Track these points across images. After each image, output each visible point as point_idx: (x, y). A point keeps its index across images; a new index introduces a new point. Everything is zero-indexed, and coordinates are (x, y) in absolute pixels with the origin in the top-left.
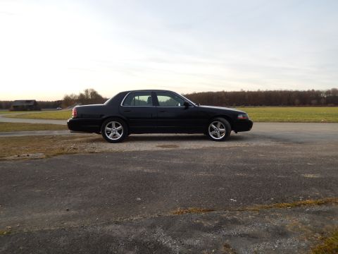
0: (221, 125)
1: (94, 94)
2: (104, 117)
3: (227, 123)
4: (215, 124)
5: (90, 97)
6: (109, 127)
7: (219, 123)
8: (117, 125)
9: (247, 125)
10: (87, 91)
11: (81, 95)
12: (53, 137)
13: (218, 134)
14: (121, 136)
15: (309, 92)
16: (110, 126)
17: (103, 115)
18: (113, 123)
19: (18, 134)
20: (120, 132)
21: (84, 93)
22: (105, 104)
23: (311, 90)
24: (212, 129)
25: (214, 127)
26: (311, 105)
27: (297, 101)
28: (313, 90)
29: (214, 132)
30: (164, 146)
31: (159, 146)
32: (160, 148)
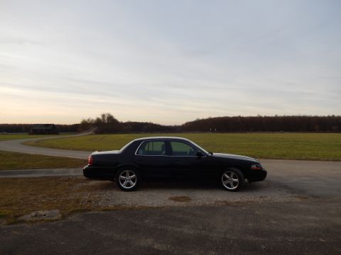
0: (234, 175)
1: (110, 118)
2: (119, 166)
3: (240, 173)
4: (229, 174)
5: (106, 121)
6: (123, 175)
8: (131, 174)
10: (103, 116)
11: (98, 119)
12: (69, 179)
13: (231, 184)
14: (134, 184)
15: (329, 117)
19: (35, 172)
20: (133, 180)
21: (100, 117)
23: (331, 115)
24: (225, 179)
25: (227, 176)
27: (317, 127)
28: (333, 116)
29: (227, 182)
30: (176, 199)
31: (171, 199)
32: (173, 202)
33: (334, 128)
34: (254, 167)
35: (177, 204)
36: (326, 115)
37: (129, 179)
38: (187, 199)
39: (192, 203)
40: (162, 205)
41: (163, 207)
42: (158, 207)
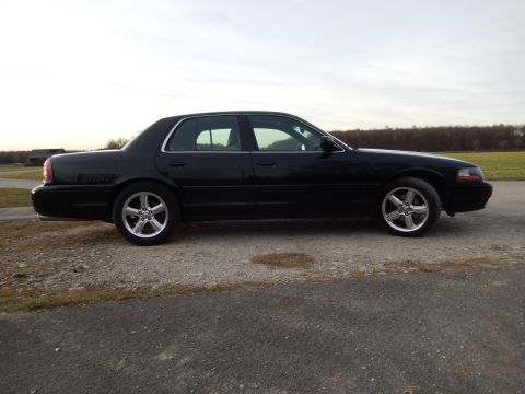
0: (417, 197)
2: (118, 182)
3: (432, 190)
4: (400, 195)
6: (131, 205)
7: (411, 192)
8: (153, 202)
9: (477, 194)
13: (409, 218)
14: (163, 227)
15: (495, 128)
16: (136, 204)
17: (117, 178)
18: (144, 196)
20: (160, 217)
22: (123, 149)
23: (498, 124)
24: (391, 207)
25: (397, 200)
26: (498, 148)
27: (476, 143)
28: (502, 125)
29: (395, 214)
30: (272, 261)
31: (260, 260)
32: (262, 268)
33: (503, 143)
34: (464, 174)
35: (276, 274)
36: (491, 125)
37: (148, 215)
38: (304, 260)
39: (318, 270)
40: (233, 281)
41: (237, 287)
42: (219, 289)
